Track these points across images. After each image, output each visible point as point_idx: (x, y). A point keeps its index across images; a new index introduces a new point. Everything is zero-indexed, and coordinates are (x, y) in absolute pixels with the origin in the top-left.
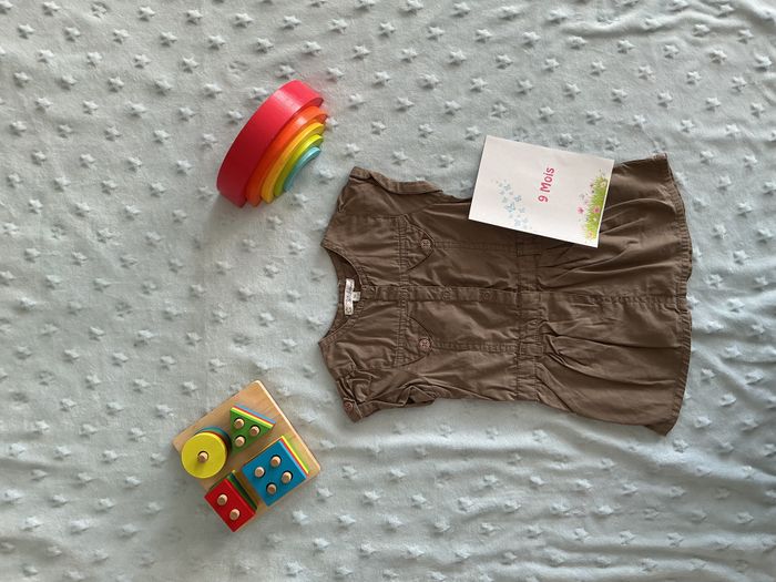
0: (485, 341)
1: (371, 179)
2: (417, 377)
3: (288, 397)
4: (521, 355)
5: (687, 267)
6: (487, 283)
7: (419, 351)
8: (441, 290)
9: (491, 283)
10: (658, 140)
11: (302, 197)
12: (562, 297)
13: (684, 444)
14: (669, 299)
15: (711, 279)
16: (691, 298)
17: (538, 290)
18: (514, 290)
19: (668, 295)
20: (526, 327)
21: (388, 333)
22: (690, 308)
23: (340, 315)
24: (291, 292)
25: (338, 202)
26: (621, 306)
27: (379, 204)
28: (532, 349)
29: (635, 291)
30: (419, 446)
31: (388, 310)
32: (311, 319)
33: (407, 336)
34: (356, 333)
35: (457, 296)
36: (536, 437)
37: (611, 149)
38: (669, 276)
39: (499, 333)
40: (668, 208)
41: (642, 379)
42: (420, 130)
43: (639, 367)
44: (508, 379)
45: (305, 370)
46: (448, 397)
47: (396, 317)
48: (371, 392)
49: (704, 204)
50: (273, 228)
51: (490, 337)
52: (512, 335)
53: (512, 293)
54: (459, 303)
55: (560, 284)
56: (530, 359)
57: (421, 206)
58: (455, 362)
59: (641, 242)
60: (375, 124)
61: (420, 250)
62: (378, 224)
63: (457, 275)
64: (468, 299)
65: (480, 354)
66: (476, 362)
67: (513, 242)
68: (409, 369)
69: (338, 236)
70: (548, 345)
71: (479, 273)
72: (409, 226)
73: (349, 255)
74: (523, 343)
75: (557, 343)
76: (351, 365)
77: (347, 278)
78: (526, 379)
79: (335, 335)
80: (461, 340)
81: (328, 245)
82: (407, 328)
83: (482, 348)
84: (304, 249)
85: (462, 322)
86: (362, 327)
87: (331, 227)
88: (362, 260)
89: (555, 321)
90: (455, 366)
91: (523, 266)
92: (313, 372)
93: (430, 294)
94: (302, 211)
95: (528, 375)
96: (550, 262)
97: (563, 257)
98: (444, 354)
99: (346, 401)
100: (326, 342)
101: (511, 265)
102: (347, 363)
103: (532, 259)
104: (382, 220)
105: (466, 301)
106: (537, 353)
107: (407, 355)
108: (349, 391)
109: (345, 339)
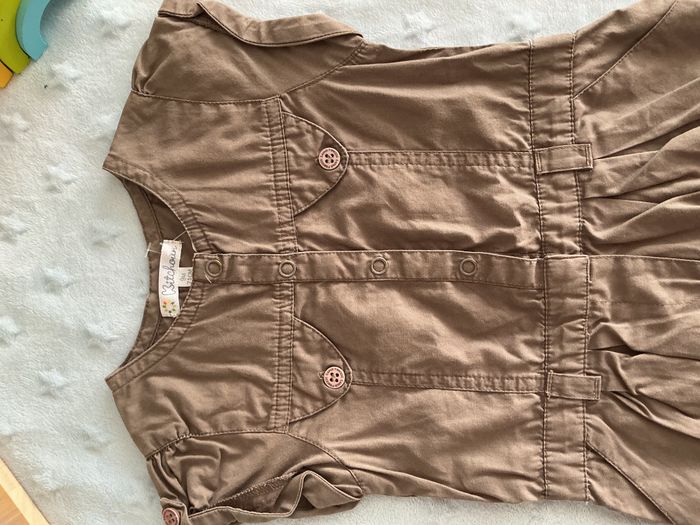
0: (466, 368)
1: (201, 17)
2: (319, 450)
3: (54, 492)
4: (551, 397)
6: (467, 239)
7: (322, 391)
8: (366, 258)
9: (475, 235)
11: (66, 69)
12: (641, 263)
17: (585, 251)
18: (531, 254)
20: (561, 338)
21: (256, 354)
23: (153, 320)
24: (50, 272)
25: (135, 72)
27: (223, 72)
28: (577, 386)
31: (256, 304)
32: (93, 328)
33: (295, 359)
34: (184, 354)
35: (402, 271)
39: (498, 349)
44: (523, 452)
45: (86, 436)
46: (388, 492)
47: (270, 318)
48: (222, 483)
50: (11, 138)
51: (480, 358)
52: (529, 354)
53: (526, 258)
54: (409, 285)
55: (636, 235)
56: (569, 407)
57: (316, 72)
58: (404, 415)
61: (319, 171)
62: (223, 118)
63: (400, 224)
64: (427, 277)
65: (459, 396)
66: (449, 416)
67: (526, 144)
68: (302, 432)
69: (140, 148)
70: (612, 377)
71: (447, 218)
72: (291, 119)
73: (164, 188)
74: (556, 370)
75: (632, 370)
76: (177, 427)
77: (163, 238)
78: (562, 451)
79: (142, 362)
80: (412, 366)
81: (118, 168)
82: (296, 343)
83: (463, 384)
84: (73, 181)
85: (416, 328)
86: (198, 342)
87: (123, 130)
88: (194, 197)
89: (624, 321)
90: (402, 424)
91: (550, 198)
92: (101, 439)
93: (343, 268)
94: (68, 99)
95: (567, 443)
96: (612, 186)
97: (642, 174)
98: (375, 396)
99: (166, 506)
100: (123, 377)
101: (523, 197)
102: (168, 422)
103: (571, 180)
104: (232, 109)
105: (423, 280)
106: (588, 393)
107: (297, 401)
108: (174, 482)
109: (165, 368)
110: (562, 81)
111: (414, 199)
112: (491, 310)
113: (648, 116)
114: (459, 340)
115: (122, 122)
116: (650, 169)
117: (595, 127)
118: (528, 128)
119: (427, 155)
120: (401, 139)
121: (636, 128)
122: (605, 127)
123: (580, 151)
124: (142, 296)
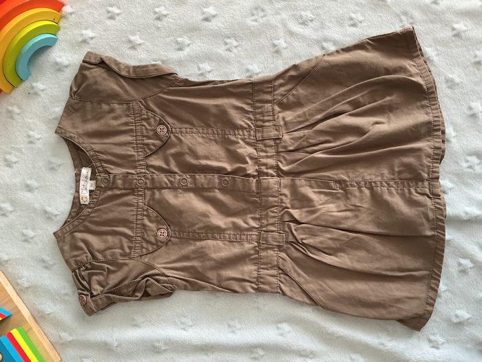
0: (224, 230)
1: (102, 64)
2: (153, 268)
3: (27, 288)
4: (262, 244)
5: (439, 148)
6: (225, 169)
7: (156, 240)
8: (178, 177)
9: (229, 167)
10: (405, 14)
11: (39, 85)
12: (303, 182)
13: (440, 340)
14: (420, 183)
15: (467, 161)
16: (444, 182)
17: (279, 176)
18: (254, 176)
19: (418, 178)
20: (267, 216)
21: (125, 222)
22: (444, 192)
23: (76, 204)
24: (29, 182)
25: (71, 88)
26: (367, 192)
27: (112, 89)
28: (273, 238)
29: (382, 175)
30: (158, 341)
31: (126, 199)
32: (49, 209)
33: (144, 225)
34: (90, 222)
35: (195, 184)
36: (280, 331)
37: (354, 25)
38: (419, 158)
39: (239, 221)
40: (417, 86)
41: (392, 270)
42: (156, 13)
43: (389, 257)
44: (249, 269)
45: (43, 261)
46: (186, 289)
47: (132, 205)
48: (108, 284)
49: (457, 80)
50: (12, 118)
51: (231, 225)
52: (253, 224)
53: (251, 179)
54: (199, 191)
55: (301, 169)
56: (270, 248)
57: (156, 90)
58: (194, 252)
59: (389, 122)
60: (110, 9)
61: (156, 136)
62: (112, 111)
63: (194, 162)
64: (206, 186)
65: (220, 243)
66: (215, 252)
67: (252, 125)
68: (146, 260)
69: (73, 124)
70: (290, 234)
71: (217, 159)
72: (144, 112)
73: (83, 143)
74: (264, 231)
75: (299, 231)
76: (87, 256)
77: (82, 167)
78: (268, 269)
79: (71, 225)
80: (199, 229)
81: (62, 133)
82: (145, 218)
83: (222, 237)
84: (41, 138)
85: (200, 210)
86: (97, 217)
87: (65, 115)
88: (97, 147)
89: (297, 208)
90: (194, 256)
91: (262, 151)
92: (51, 263)
93: (167, 182)
94: (40, 99)
95: (269, 265)
96: (290, 146)
97: (304, 141)
98: (182, 243)
99: (80, 294)
100: (61, 233)
101: (250, 150)
102: (82, 254)
103: (272, 143)
104: (116, 106)
105: (205, 188)
106: (279, 242)
107: (145, 245)
108: (84, 283)
109: (82, 229)
110: (269, 97)
111: (201, 150)
112: (236, 203)
113: (307, 114)
114: (221, 217)
115: (64, 112)
116: (307, 138)
117: (284, 119)
118: (253, 118)
119: (207, 129)
120: (195, 122)
121: (302, 119)
122: (288, 119)
123: (276, 130)
124: (72, 194)
